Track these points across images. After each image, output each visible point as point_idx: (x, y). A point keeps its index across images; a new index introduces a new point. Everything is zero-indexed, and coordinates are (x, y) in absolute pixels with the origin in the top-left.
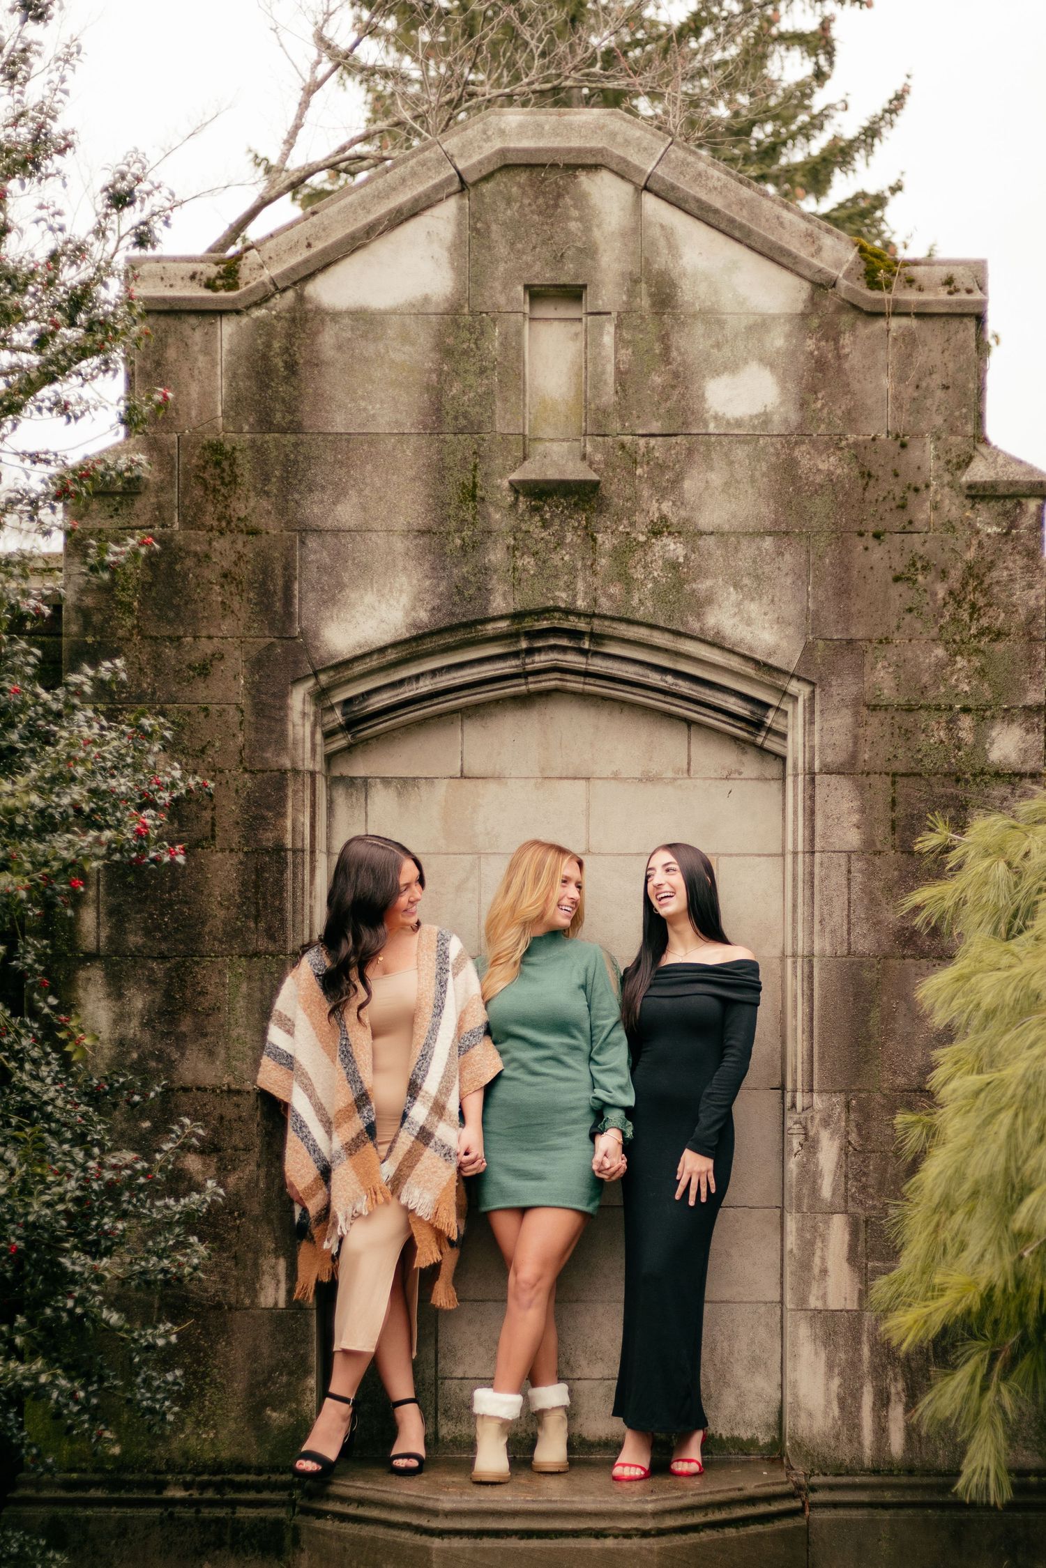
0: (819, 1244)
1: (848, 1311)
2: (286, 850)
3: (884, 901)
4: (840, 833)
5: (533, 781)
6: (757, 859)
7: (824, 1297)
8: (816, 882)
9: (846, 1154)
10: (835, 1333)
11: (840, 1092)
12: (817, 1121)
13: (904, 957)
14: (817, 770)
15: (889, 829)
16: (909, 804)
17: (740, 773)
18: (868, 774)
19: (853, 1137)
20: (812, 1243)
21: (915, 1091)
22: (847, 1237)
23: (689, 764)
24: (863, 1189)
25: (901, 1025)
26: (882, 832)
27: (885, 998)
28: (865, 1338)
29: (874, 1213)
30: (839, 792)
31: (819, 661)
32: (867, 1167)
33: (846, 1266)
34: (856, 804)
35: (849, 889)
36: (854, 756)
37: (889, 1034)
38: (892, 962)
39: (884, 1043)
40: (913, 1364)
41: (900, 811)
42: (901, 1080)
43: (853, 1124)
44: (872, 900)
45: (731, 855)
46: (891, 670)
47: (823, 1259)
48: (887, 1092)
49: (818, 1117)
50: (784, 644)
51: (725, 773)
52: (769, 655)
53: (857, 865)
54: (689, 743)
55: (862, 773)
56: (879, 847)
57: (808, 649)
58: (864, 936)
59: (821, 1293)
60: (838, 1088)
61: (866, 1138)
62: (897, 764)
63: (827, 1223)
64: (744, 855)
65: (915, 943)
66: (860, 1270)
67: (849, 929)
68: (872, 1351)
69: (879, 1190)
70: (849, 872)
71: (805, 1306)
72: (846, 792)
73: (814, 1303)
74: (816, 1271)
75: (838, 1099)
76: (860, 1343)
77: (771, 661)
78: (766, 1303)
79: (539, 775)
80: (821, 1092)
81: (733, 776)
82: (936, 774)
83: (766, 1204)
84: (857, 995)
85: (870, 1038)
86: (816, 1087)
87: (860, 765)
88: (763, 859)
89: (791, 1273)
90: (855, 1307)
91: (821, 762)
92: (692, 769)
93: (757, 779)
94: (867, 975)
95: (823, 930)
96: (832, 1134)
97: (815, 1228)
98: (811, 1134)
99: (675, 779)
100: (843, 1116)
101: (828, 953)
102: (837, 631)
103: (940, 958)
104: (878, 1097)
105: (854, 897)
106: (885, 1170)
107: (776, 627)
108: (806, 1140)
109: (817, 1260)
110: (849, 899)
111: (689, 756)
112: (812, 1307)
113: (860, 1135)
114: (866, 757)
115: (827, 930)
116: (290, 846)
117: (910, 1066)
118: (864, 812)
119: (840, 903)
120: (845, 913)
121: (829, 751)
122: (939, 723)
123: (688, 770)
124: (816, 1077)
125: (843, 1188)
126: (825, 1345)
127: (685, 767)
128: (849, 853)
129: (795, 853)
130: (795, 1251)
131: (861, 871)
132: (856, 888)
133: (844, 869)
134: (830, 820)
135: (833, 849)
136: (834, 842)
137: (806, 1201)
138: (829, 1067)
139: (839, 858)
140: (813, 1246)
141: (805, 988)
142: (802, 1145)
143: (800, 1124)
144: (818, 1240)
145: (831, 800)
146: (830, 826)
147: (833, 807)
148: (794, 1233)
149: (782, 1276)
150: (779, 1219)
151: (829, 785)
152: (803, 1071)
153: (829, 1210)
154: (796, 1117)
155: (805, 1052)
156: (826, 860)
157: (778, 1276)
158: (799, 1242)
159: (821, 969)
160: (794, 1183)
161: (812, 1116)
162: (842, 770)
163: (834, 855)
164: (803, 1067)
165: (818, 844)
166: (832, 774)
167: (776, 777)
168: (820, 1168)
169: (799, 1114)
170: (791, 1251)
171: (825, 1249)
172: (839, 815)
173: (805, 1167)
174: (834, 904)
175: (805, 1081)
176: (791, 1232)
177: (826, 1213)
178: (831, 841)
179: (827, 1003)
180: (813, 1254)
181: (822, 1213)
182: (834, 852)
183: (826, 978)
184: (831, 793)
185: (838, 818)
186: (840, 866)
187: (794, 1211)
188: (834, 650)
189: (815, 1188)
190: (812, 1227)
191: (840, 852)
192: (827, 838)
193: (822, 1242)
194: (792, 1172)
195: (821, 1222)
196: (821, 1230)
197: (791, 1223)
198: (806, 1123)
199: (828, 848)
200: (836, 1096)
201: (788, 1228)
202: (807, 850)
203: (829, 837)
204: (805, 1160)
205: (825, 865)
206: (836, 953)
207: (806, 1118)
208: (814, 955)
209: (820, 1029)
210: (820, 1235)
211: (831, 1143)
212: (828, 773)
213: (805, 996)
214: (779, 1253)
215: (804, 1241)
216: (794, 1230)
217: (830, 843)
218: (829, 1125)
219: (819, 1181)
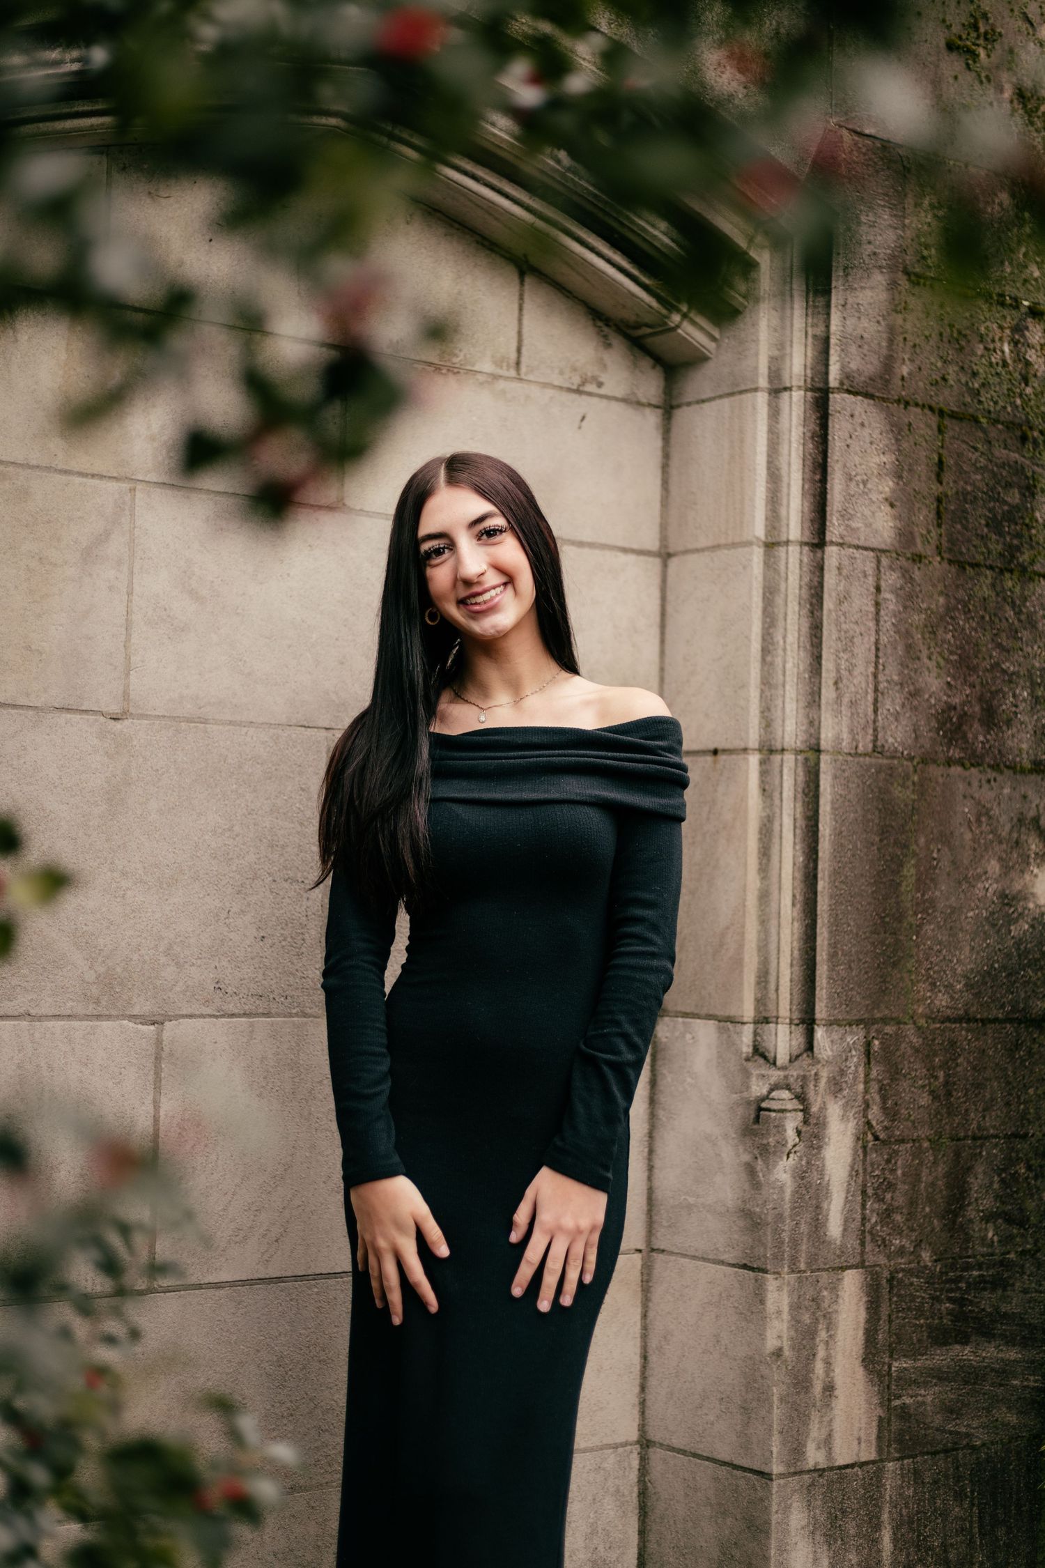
0: (823, 1335)
1: (862, 1465)
3: (925, 653)
4: (867, 513)
6: (623, 558)
7: (827, 1442)
8: (828, 604)
9: (864, 1148)
10: (843, 1512)
11: (858, 1022)
12: (823, 1083)
13: (949, 762)
14: (833, 382)
15: (932, 515)
16: (961, 471)
17: (600, 385)
18: (907, 404)
19: (875, 1113)
20: (811, 1333)
21: (958, 1020)
22: (863, 1315)
23: (519, 351)
24: (886, 1215)
25: (943, 892)
26: (924, 516)
27: (922, 840)
28: (885, 1516)
29: (902, 1262)
30: (867, 431)
31: (842, 169)
32: (893, 1171)
33: (860, 1372)
34: (888, 459)
35: (877, 621)
36: (888, 364)
37: (926, 907)
38: (935, 771)
39: (920, 926)
40: (952, 1556)
41: (950, 485)
42: (942, 1000)
43: (874, 1087)
44: (909, 647)
45: (581, 544)
46: (941, 213)
47: (828, 1363)
48: (922, 1022)
49: (825, 1074)
51: (576, 380)
53: (891, 579)
54: (521, 309)
55: (898, 401)
56: (919, 547)
57: (827, 143)
58: (897, 716)
59: (824, 1433)
60: (855, 1015)
61: (891, 1113)
62: (947, 392)
63: (834, 1288)
64: (603, 547)
65: (965, 737)
66: (880, 1375)
67: (876, 701)
68: (895, 1540)
69: (910, 1216)
70: (878, 589)
71: (801, 1466)
72: (876, 435)
73: (814, 1456)
74: (818, 1388)
75: (855, 1037)
76: (878, 1527)
77: (775, 152)
78: (615, 1447)
80: (830, 1024)
81: (591, 388)
82: (996, 421)
84: (884, 832)
85: (900, 918)
86: (821, 1011)
87: (896, 390)
88: (632, 558)
89: (781, 1400)
90: (873, 1455)
91: (843, 368)
92: (524, 360)
93: (624, 400)
94: (897, 791)
95: (839, 698)
96: (846, 1107)
97: (816, 1300)
98: (814, 1109)
99: (496, 377)
100: (861, 1069)
101: (846, 745)
102: (868, 118)
103: (995, 767)
104: (909, 1030)
105: (884, 639)
106: (918, 1177)
108: (806, 1122)
109: (819, 1367)
110: (877, 642)
111: (520, 333)
112: (811, 1464)
113: (884, 1108)
114: (905, 370)
115: (846, 700)
117: (954, 970)
118: (900, 477)
119: (863, 648)
120: (871, 669)
121: (853, 349)
122: (1001, 328)
123: (518, 363)
124: (822, 994)
125: (858, 1217)
126: (829, 1540)
127: (513, 356)
128: (879, 552)
129: (771, 546)
130: (787, 1353)
131: (895, 591)
132: (888, 622)
133: (871, 581)
134: (853, 484)
135: (856, 542)
136: (858, 529)
137: (804, 1247)
138: (843, 974)
139: (864, 561)
140: (813, 1339)
141: (798, 816)
142: (799, 1133)
143: (789, 1089)
144: (820, 1326)
145: (855, 446)
146: (853, 496)
147: (857, 459)
148: (786, 1316)
149: (643, 1388)
150: (639, 1274)
151: (852, 416)
152: (791, 981)
153: (837, 1263)
154: (775, 1075)
155: (795, 944)
156: (846, 562)
157: (637, 1389)
158: (793, 1333)
159: (835, 777)
160: (787, 1213)
161: (816, 1074)
162: (870, 390)
163: (857, 553)
164: (792, 973)
165: (835, 529)
166: (856, 393)
167: (654, 401)
168: (827, 1178)
169: (784, 1068)
170: (778, 1353)
171: (831, 1343)
172: (865, 478)
173: (803, 1178)
174: (856, 651)
175: (795, 1002)
176: (779, 1312)
177: (834, 1269)
178: (854, 525)
179: (842, 845)
180: (814, 1355)
181: (827, 1270)
182: (857, 547)
183: (841, 795)
184: (856, 431)
185: (865, 483)
186: (865, 576)
187: (786, 1269)
188: (865, 154)
189: (818, 1219)
190: (813, 1300)
191: (866, 549)
192: (849, 519)
193: (828, 1329)
194: (782, 1189)
195: (826, 1289)
196: (826, 1305)
197: (778, 1295)
198: (802, 1087)
199: (848, 540)
200: (852, 1033)
201: (770, 1306)
202: (806, 539)
203: (851, 518)
204: (804, 1163)
205: (845, 572)
206: (856, 748)
207: (804, 1078)
208: (817, 750)
209: (831, 897)
210: (824, 1316)
211: (843, 1127)
212: (849, 392)
213: (798, 831)
214: (638, 1342)
215: (796, 1331)
216: (786, 1309)
217: (853, 529)
218: (841, 1090)
219: (825, 1205)
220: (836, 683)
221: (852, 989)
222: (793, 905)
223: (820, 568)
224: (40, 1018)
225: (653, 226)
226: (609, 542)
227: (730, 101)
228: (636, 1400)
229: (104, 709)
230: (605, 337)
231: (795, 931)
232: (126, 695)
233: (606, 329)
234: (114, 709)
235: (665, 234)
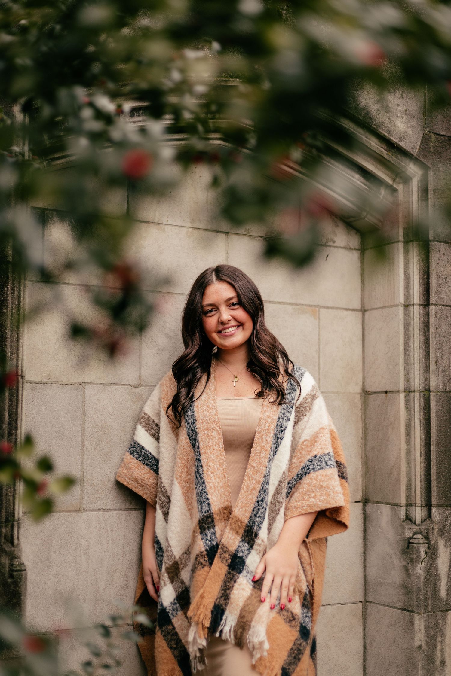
0: (439, 639)
2: (9, 262)
5: (185, 230)
8: (432, 330)
11: (450, 505)
12: (436, 531)
14: (431, 239)
17: (334, 242)
20: (434, 638)
30: (446, 257)
31: (432, 150)
45: (328, 308)
49: (436, 527)
50: (410, 132)
51: (324, 241)
52: (401, 139)
57: (425, 140)
63: (444, 619)
64: (337, 308)
72: (450, 258)
75: (449, 512)
77: (402, 144)
79: (190, 225)
80: (438, 506)
81: (330, 243)
83: (353, 600)
86: (434, 501)
89: (422, 667)
91: (435, 232)
93: (344, 248)
95: (437, 369)
96: (446, 541)
97: (436, 624)
98: (432, 542)
101: (441, 388)
102: (443, 128)
107: (404, 117)
108: (429, 548)
115: (440, 369)
116: (10, 259)
124: (434, 493)
129: (407, 306)
130: (424, 647)
133: (450, 319)
134: (440, 279)
135: (443, 303)
136: (443, 298)
137: (430, 602)
138: (443, 485)
139: (446, 311)
140: (435, 641)
141: (422, 418)
142: (426, 553)
143: (422, 534)
144: (438, 635)
145: (441, 264)
146: (441, 284)
147: (442, 269)
148: (423, 631)
149: (364, 660)
150: (361, 612)
151: (439, 251)
152: (421, 488)
153: (445, 608)
154: (415, 528)
155: (422, 472)
156: (439, 312)
157: (362, 661)
158: (426, 638)
159: (437, 402)
160: (422, 587)
161: (433, 528)
162: (447, 240)
163: (443, 308)
164: (421, 485)
165: (433, 298)
166: (441, 242)
167: (357, 248)
168: (439, 572)
169: (419, 525)
170: (420, 647)
171: (443, 642)
172: (446, 276)
173: (428, 572)
174: (444, 349)
175: (423, 497)
176: (420, 630)
177: (443, 611)
178: (442, 296)
179: (441, 430)
180: (436, 648)
181: (440, 611)
182: (443, 305)
183: (440, 409)
184: (441, 257)
185: (446, 278)
186: (447, 317)
187: (422, 611)
188: (441, 143)
189: (436, 590)
190: (435, 624)
191: (447, 306)
192: (439, 294)
193: (442, 637)
194: (419, 577)
195: (440, 619)
196: (440, 626)
197: (419, 622)
198: (427, 533)
199: (439, 302)
200: (448, 510)
201: (416, 627)
202: (421, 303)
203: (440, 293)
204: (428, 565)
205: (438, 316)
206: (446, 389)
207: (428, 529)
208: (429, 391)
209: (437, 452)
210: (440, 631)
211: (445, 549)
212: (438, 241)
213: (422, 425)
214: (362, 641)
215: (428, 637)
216: (423, 628)
217: (441, 298)
218: (444, 534)
219: (438, 583)
220: (436, 363)
221: (447, 491)
222: (421, 456)
223: (427, 315)
224: (107, 510)
225: (353, 177)
226: (340, 306)
227: (382, 125)
228: (361, 666)
229: (131, 383)
230: (336, 222)
231: (422, 467)
232: (140, 377)
233: (336, 219)
234: (135, 383)
235: (358, 180)
